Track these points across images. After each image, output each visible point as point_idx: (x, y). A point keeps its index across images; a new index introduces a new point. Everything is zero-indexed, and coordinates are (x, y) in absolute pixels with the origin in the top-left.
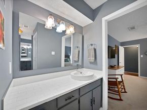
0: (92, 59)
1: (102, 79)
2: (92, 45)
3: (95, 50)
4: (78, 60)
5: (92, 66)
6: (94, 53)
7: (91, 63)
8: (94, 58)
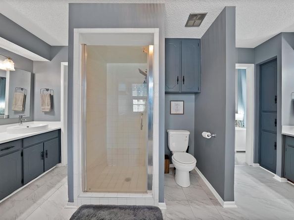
0: (48, 108)
1: (59, 130)
2: (47, 90)
3: (52, 97)
4: (23, 110)
5: (48, 116)
6: (49, 100)
7: (46, 113)
8: (49, 107)
